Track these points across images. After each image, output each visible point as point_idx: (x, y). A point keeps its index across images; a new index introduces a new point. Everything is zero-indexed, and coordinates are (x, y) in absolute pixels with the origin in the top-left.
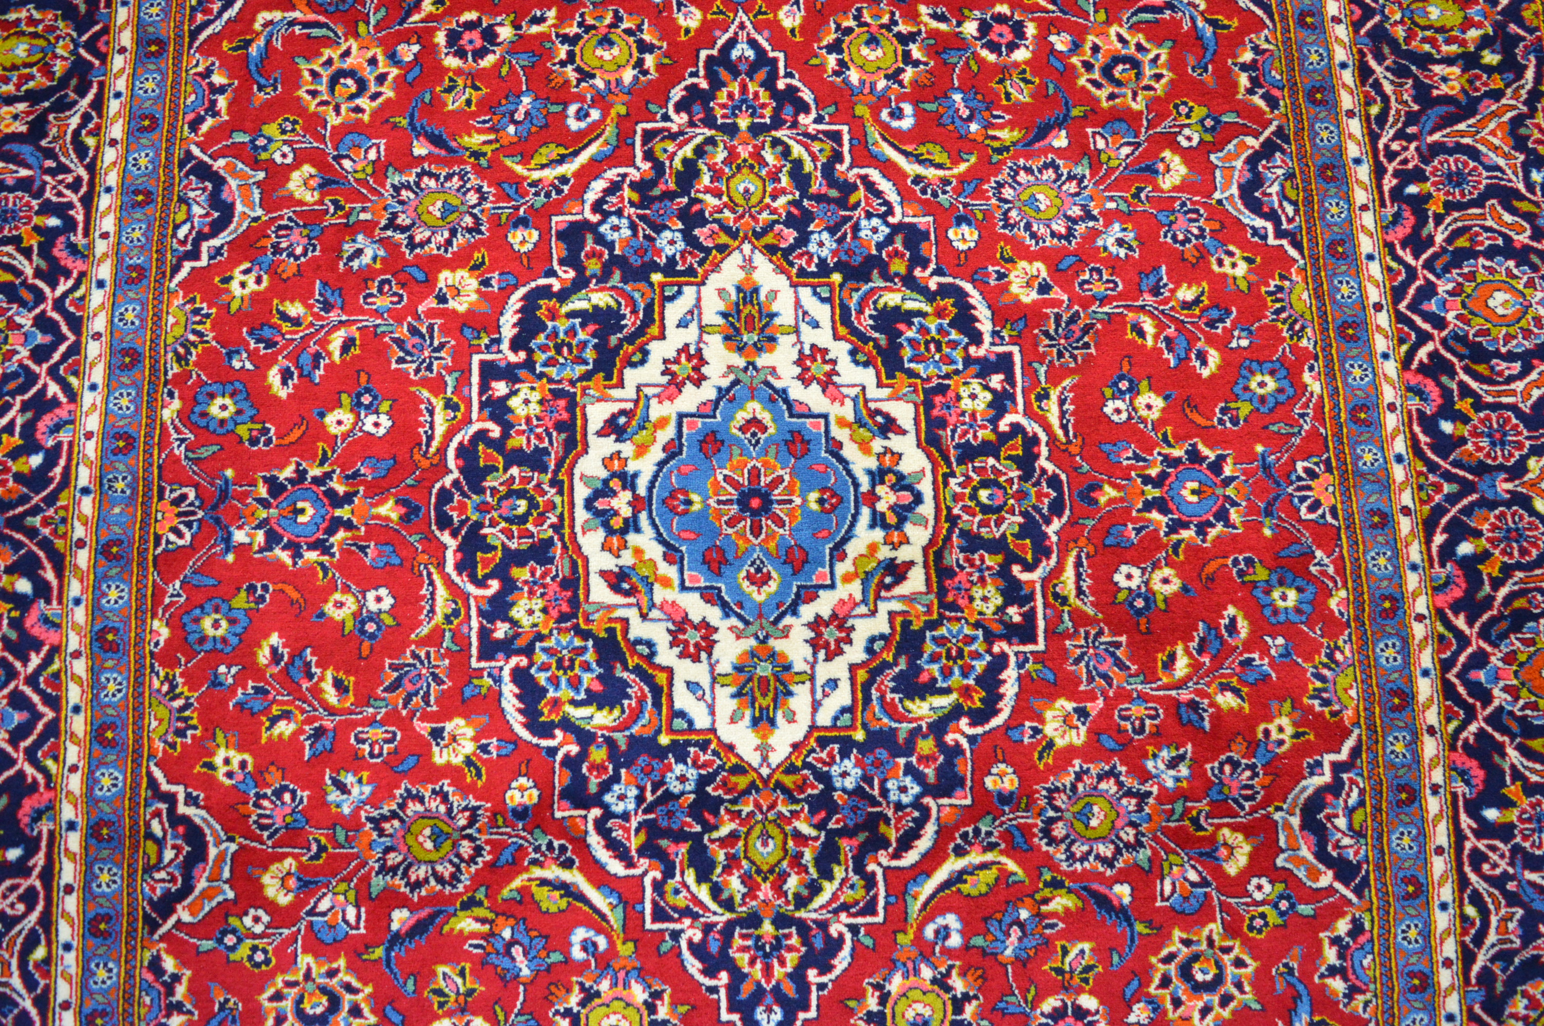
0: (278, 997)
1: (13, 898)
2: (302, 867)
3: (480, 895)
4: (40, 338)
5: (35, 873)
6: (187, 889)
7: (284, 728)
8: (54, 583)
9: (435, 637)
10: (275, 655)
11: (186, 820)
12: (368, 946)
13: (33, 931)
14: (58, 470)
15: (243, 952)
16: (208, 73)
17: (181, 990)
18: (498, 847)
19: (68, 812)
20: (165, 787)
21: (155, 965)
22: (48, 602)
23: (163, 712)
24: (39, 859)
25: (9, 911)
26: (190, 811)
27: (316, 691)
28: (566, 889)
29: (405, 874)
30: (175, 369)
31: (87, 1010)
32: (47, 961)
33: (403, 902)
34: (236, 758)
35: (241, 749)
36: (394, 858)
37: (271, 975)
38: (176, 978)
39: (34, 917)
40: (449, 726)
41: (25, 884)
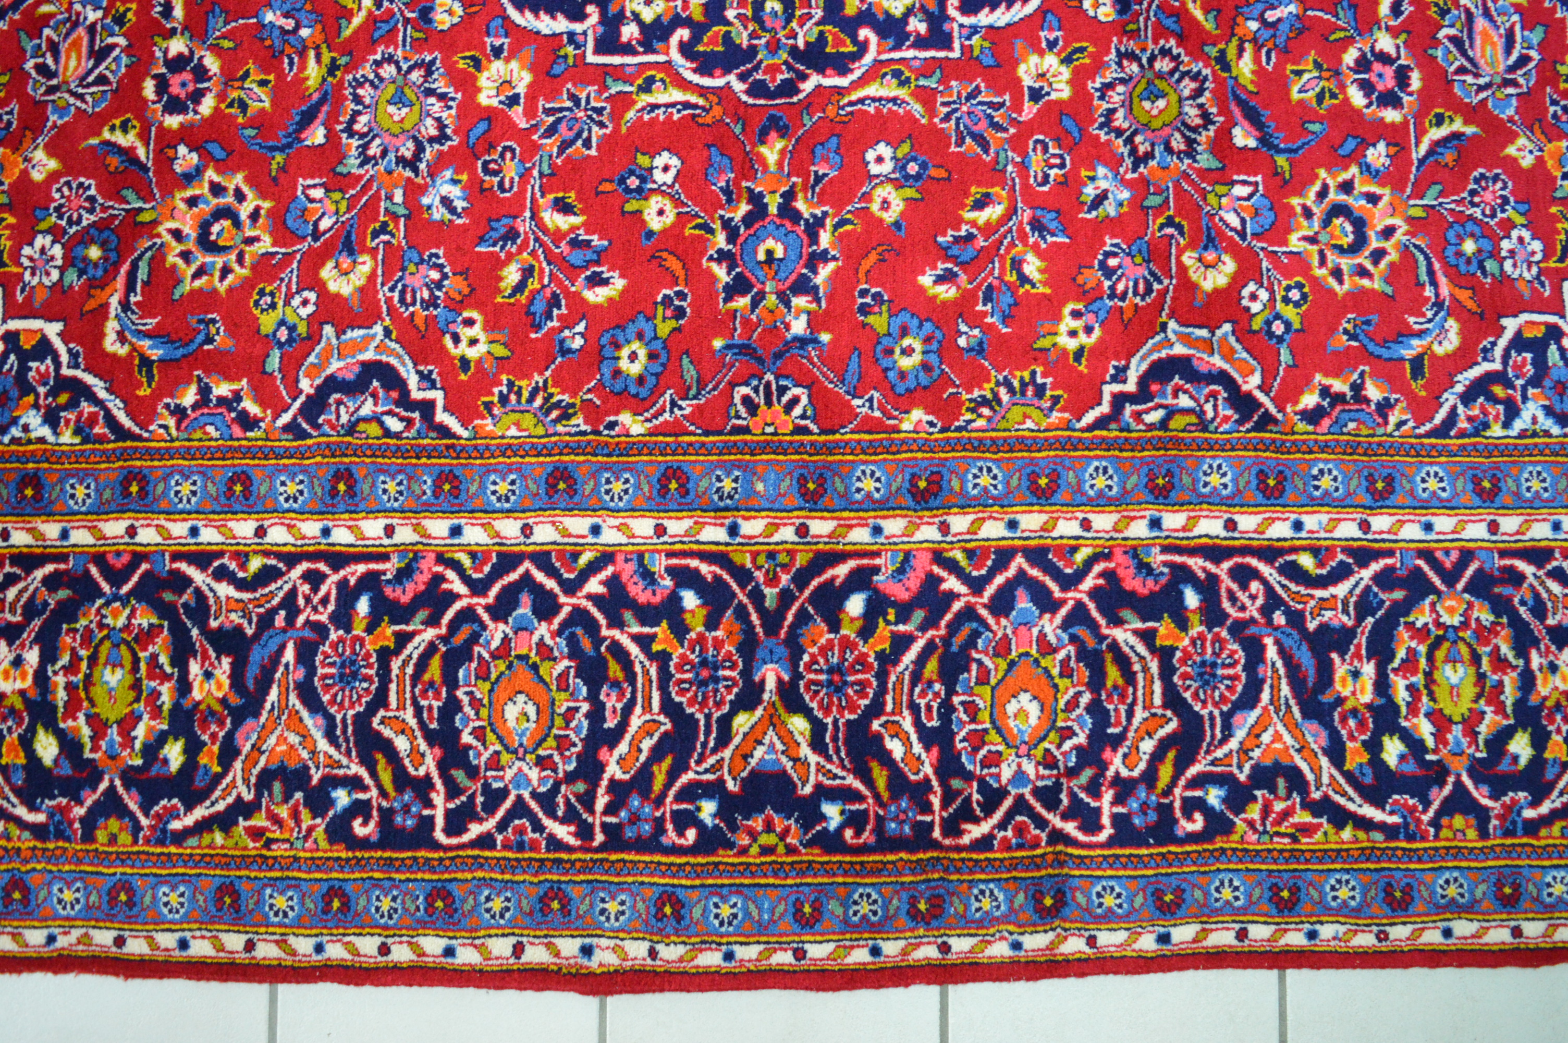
0: (1337, 273)
1: (1243, 597)
2: (1192, 245)
3: (1213, 51)
4: (524, 610)
5: (1213, 568)
6: (1223, 378)
7: (1033, 267)
8: (852, 564)
9: (926, 97)
10: (946, 278)
11: (1143, 381)
12: (1276, 173)
13: (1281, 571)
14: (705, 568)
15: (1290, 312)
16: (179, 413)
17: (1339, 386)
18: (1161, 32)
19: (1139, 530)
20: (1105, 408)
21: (1313, 416)
22: (876, 570)
23: (1016, 413)
24: (1196, 564)
25: (1260, 601)
26: (1133, 376)
27: (988, 229)
29: (1195, 130)
30: (579, 422)
31: (1367, 500)
32: (1315, 551)
33: (1225, 134)
34: (1068, 322)
35: (1058, 318)
36: (1178, 143)
37: (1315, 282)
38: (1325, 391)
39: (1265, 570)
40: (1027, 81)
41: (1227, 582)
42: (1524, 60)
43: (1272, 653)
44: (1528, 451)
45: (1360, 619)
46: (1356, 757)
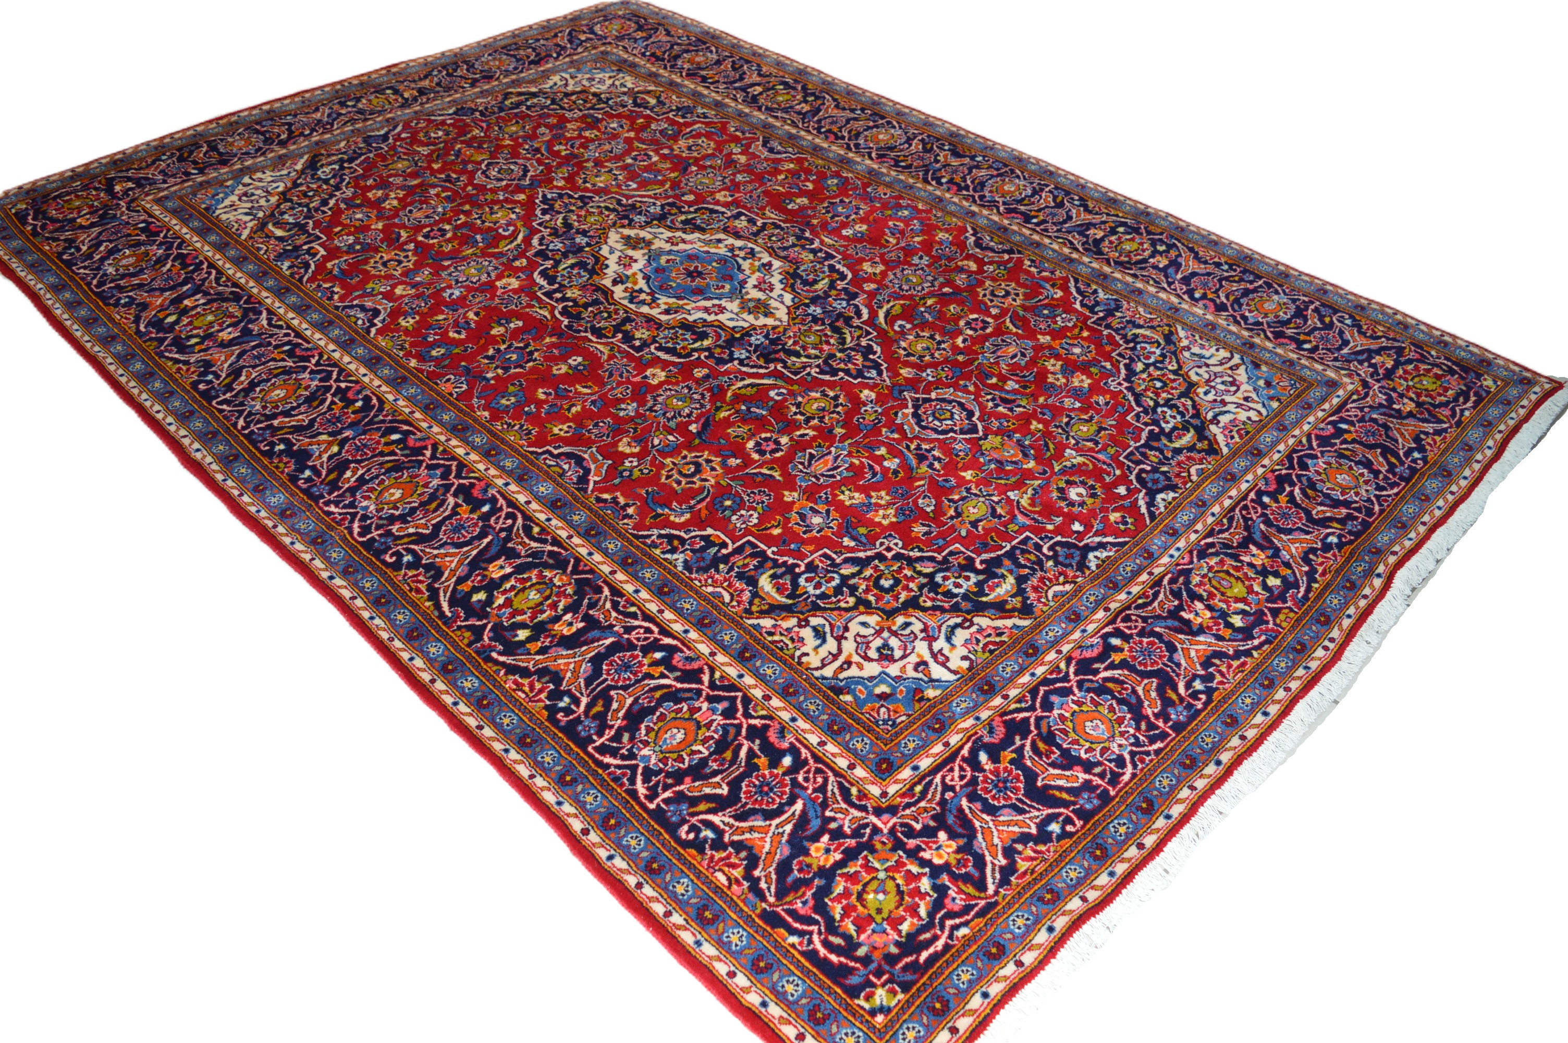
0: (669, 477)
1: (501, 521)
2: (633, 438)
3: (719, 404)
4: (319, 376)
5: (504, 507)
6: (587, 470)
7: (576, 409)
8: (411, 429)
9: (612, 357)
10: (547, 394)
11: (562, 454)
12: (690, 442)
13: (524, 525)
14: (375, 401)
15: (637, 474)
16: (319, 286)
17: (622, 500)
18: (709, 390)
19: (500, 482)
20: (540, 451)
21: (600, 500)
22: (414, 435)
23: (513, 433)
24: (502, 502)
25: (504, 526)
26: (561, 451)
27: (578, 393)
28: (752, 385)
29: (680, 415)
30: (401, 353)
31: (582, 531)
32: (543, 530)
33: (689, 423)
34: (564, 427)
35: (563, 423)
36: (670, 415)
37: (658, 473)
39: (520, 521)
40: (648, 373)
41: (503, 514)
42: (833, 476)
43: (486, 541)
44: (660, 565)
45: (528, 556)
46: (465, 587)
